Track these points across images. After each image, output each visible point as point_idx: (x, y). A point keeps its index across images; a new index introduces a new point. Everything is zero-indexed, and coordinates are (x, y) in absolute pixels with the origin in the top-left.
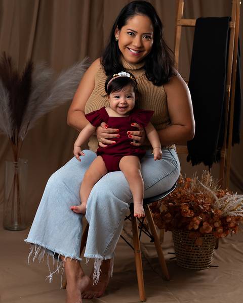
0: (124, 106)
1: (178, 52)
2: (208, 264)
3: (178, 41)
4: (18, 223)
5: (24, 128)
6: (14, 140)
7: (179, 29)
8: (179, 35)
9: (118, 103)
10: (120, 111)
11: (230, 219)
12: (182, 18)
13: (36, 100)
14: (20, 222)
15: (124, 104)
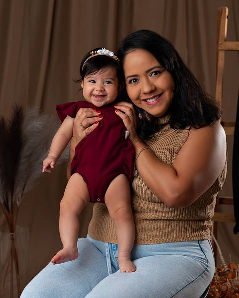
0: (101, 94)
1: (220, 86)
3: (220, 71)
6: (8, 206)
7: (222, 55)
8: (221, 63)
9: (93, 90)
10: (95, 100)
12: (225, 41)
13: (30, 156)
15: (101, 91)
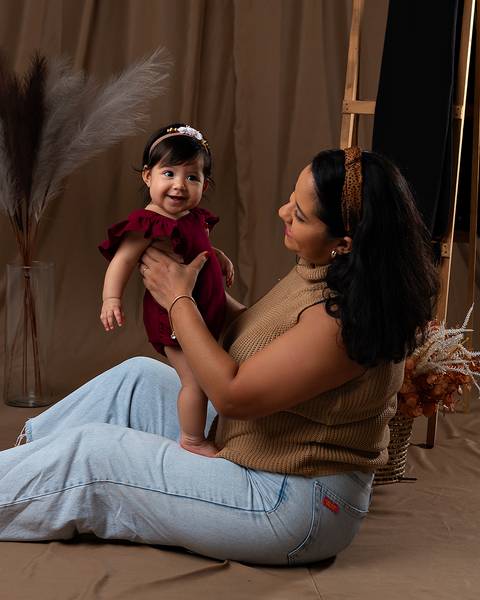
0: (180, 195)
2: (393, 474)
4: (36, 394)
5: (37, 195)
6: (20, 221)
9: (169, 188)
10: (171, 204)
11: (434, 378)
13: (56, 135)
14: (39, 390)
